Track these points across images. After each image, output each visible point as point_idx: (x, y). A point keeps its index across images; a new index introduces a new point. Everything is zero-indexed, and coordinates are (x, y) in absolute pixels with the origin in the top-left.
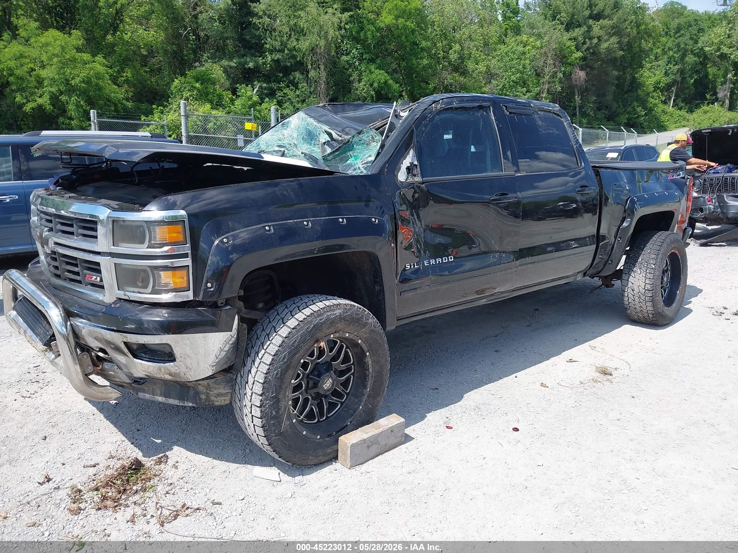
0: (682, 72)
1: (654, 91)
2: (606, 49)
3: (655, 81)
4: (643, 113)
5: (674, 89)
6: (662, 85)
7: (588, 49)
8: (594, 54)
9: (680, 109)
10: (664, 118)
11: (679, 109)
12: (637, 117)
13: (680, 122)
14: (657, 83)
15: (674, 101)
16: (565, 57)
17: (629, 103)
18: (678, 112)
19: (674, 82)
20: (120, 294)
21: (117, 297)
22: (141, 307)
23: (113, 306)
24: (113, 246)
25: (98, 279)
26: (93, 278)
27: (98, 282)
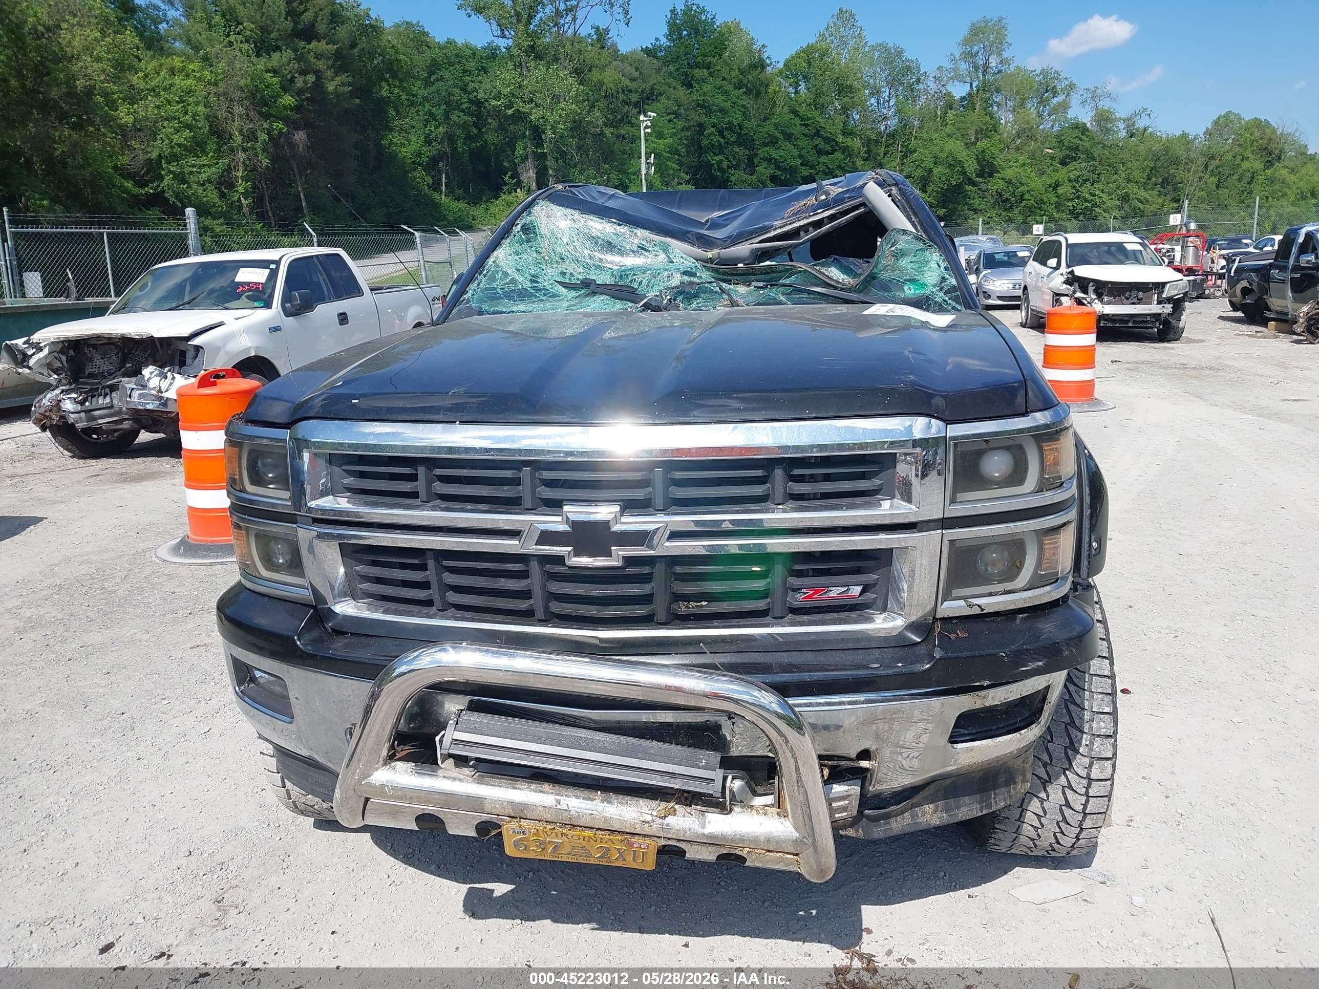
0: (450, 138)
1: (414, 169)
2: (332, 93)
3: (412, 151)
5: (443, 166)
6: (423, 158)
7: (301, 92)
8: (312, 100)
9: (458, 199)
11: (455, 199)
13: (463, 221)
14: (417, 156)
15: (447, 187)
16: (265, 104)
18: (456, 203)
19: (440, 156)
20: (954, 607)
21: (934, 618)
22: (1018, 621)
23: (953, 636)
24: (953, 501)
25: (857, 590)
26: (835, 592)
27: (853, 597)
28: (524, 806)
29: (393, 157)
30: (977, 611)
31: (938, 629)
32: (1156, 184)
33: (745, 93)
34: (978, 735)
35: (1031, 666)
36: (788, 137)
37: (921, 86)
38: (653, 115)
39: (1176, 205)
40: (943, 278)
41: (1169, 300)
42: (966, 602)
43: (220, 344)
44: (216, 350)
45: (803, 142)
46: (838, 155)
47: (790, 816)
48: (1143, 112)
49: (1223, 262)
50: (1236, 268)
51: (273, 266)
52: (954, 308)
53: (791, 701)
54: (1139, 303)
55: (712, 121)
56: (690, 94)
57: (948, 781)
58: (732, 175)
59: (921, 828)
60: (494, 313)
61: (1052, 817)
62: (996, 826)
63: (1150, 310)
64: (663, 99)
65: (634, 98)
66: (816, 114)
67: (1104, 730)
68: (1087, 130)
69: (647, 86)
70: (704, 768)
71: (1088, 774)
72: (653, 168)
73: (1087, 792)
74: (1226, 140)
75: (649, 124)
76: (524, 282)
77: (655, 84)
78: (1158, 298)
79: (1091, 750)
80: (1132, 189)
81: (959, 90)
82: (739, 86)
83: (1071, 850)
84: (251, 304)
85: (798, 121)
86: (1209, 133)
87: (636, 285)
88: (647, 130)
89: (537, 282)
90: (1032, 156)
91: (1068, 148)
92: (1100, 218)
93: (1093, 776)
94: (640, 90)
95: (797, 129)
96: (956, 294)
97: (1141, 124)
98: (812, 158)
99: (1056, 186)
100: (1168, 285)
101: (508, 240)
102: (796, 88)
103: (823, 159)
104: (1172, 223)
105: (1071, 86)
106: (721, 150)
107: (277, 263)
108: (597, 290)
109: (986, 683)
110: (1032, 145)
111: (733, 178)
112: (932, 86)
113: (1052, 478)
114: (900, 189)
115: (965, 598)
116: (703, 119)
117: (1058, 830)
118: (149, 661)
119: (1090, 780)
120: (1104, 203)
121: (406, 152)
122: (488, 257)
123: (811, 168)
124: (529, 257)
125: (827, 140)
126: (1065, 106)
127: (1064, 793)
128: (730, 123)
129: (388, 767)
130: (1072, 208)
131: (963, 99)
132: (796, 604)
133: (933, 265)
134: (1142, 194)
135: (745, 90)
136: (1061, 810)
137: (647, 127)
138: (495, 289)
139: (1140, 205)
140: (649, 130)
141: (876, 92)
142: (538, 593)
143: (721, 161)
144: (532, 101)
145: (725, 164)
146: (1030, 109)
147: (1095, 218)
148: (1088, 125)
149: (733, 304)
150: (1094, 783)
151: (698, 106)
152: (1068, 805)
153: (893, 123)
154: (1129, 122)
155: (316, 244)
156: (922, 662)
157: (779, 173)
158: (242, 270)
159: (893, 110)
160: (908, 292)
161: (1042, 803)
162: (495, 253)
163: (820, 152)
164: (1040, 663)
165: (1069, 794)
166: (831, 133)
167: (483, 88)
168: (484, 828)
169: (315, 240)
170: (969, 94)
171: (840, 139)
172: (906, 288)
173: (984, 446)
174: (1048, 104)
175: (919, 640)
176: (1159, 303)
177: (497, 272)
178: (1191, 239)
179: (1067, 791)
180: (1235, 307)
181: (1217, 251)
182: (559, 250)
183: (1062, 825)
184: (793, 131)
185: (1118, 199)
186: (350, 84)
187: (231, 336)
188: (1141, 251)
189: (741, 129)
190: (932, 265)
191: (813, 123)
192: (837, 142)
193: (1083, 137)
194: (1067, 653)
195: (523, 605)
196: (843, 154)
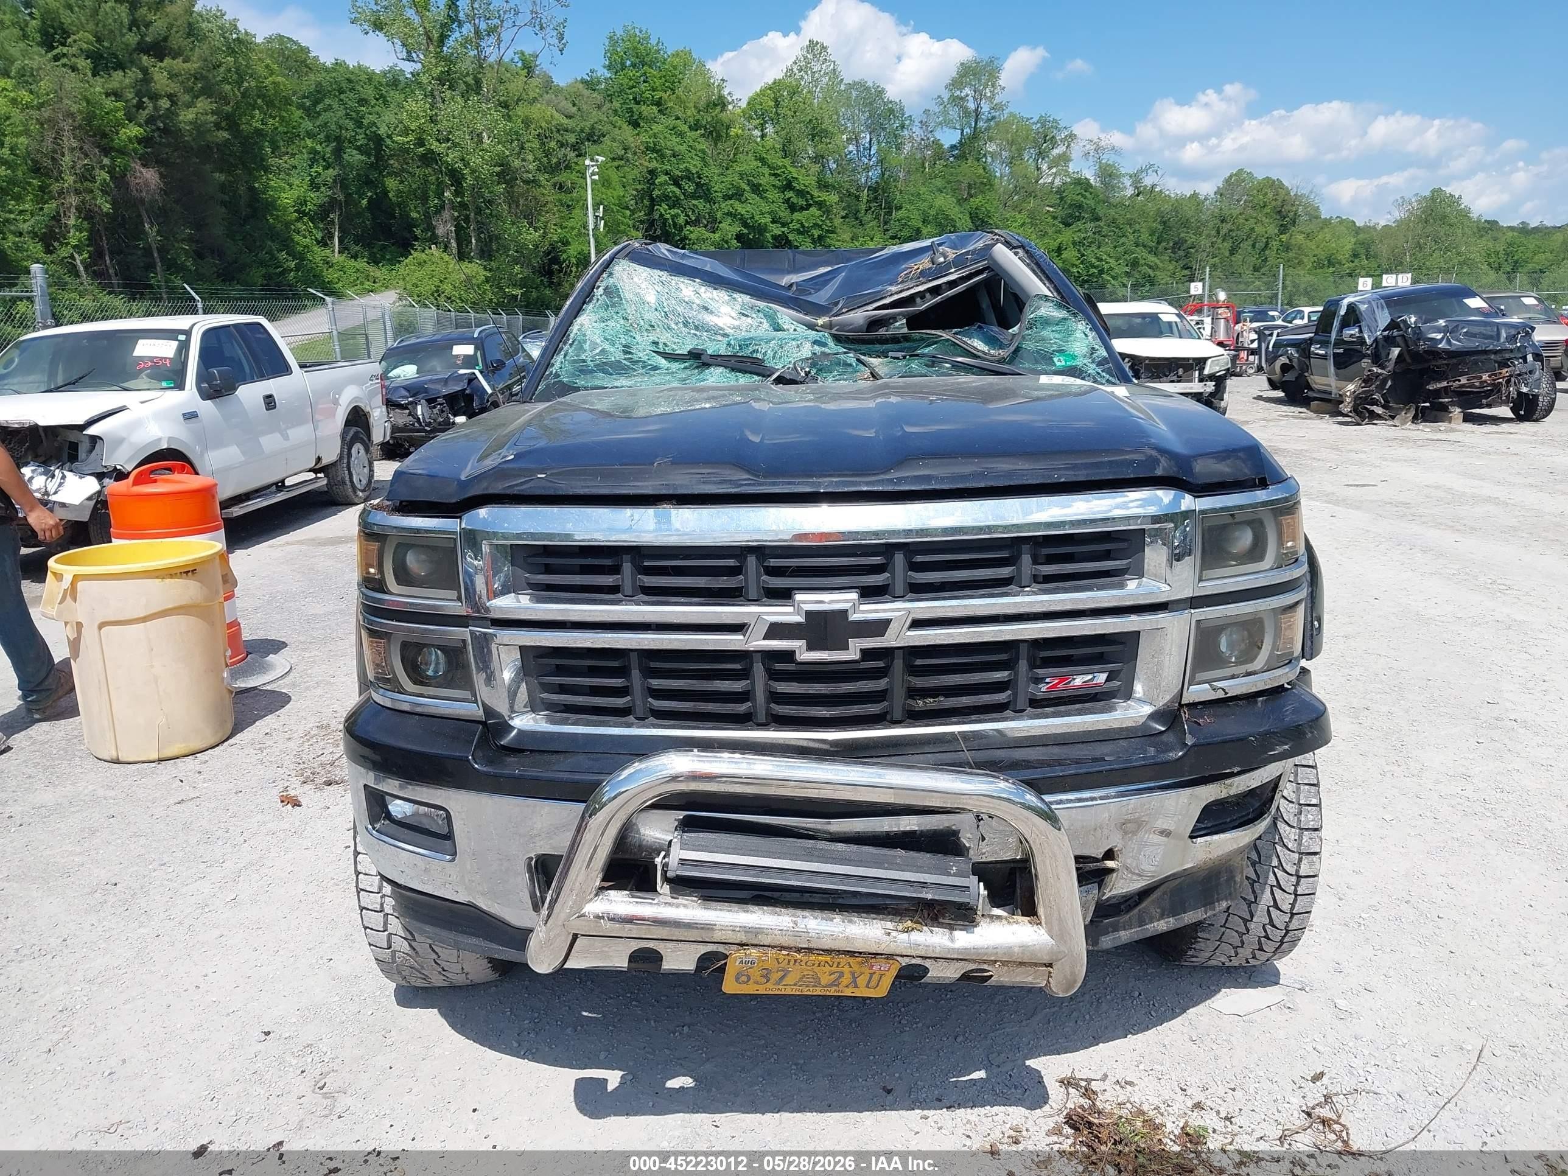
0: (341, 182)
1: (299, 220)
2: (191, 123)
3: (295, 197)
4: (293, 265)
5: (334, 216)
6: (310, 206)
7: (151, 120)
8: (166, 131)
9: (355, 257)
10: (330, 275)
11: (352, 257)
12: (283, 273)
13: (362, 283)
14: (301, 204)
15: (341, 242)
16: (104, 135)
17: (258, 244)
18: (352, 262)
19: (332, 204)
20: (1199, 692)
21: (1180, 703)
22: (1259, 704)
23: (1201, 721)
24: (1200, 580)
25: (1102, 678)
26: (1078, 681)
27: (1099, 686)
28: (757, 931)
29: (271, 206)
30: (1220, 695)
31: (1185, 715)
32: (1166, 249)
33: (703, 136)
34: (1213, 829)
35: (1279, 749)
36: (756, 189)
37: (906, 132)
38: (600, 159)
39: (1187, 272)
40: (1093, 348)
41: (1211, 377)
42: (1211, 685)
43: (124, 435)
44: (119, 442)
45: (773, 195)
46: (813, 210)
47: (1043, 923)
48: (1150, 168)
49: (1254, 336)
50: (1275, 343)
51: (182, 337)
52: (1108, 381)
53: (1048, 798)
54: (1179, 381)
55: (665, 167)
56: (638, 134)
57: (1177, 882)
58: (691, 232)
59: (1149, 935)
60: (592, 389)
61: (1259, 920)
62: (1199, 934)
63: (1191, 388)
64: (607, 140)
65: (572, 139)
66: (787, 162)
67: (1312, 823)
68: (1091, 186)
69: (587, 125)
70: (954, 875)
71: (1297, 871)
72: (602, 222)
73: (1296, 890)
74: (1238, 201)
75: (597, 170)
76: (616, 354)
77: (596, 123)
78: (1200, 375)
79: (1300, 845)
80: (1141, 253)
81: (949, 138)
82: (695, 127)
83: (1272, 956)
84: (157, 385)
85: (766, 171)
86: (1220, 193)
87: (760, 356)
88: (593, 177)
89: (630, 353)
90: (1032, 215)
91: (1071, 206)
92: (1109, 286)
93: (1302, 873)
94: (578, 129)
95: (765, 179)
96: (1108, 366)
97: (1148, 181)
98: (784, 213)
99: (1059, 250)
100: (1210, 360)
101: (591, 306)
102: (762, 130)
103: (797, 216)
104: (1193, 292)
105: (1072, 136)
106: (675, 203)
107: (188, 333)
108: (710, 361)
109: (1236, 770)
110: (1033, 203)
111: (692, 236)
112: (918, 132)
113: (1290, 553)
114: (1027, 252)
115: (1208, 682)
116: (654, 164)
117: (1263, 934)
118: (127, 821)
119: (1299, 877)
120: (1111, 269)
121: (287, 198)
122: (571, 324)
123: (783, 225)
124: (616, 324)
125: (801, 193)
126: (1065, 158)
127: (1272, 893)
128: (687, 170)
129: (601, 897)
130: (1077, 274)
131: (953, 147)
132: (1040, 695)
133: (1079, 335)
134: (1152, 259)
135: (703, 131)
136: (1269, 911)
137: (593, 174)
138: (584, 361)
139: (1150, 272)
140: (596, 177)
141: (855, 139)
142: (760, 695)
143: (677, 216)
144: (448, 140)
145: (681, 220)
146: (1028, 160)
147: (1103, 286)
148: (1092, 182)
149: (874, 376)
150: (1303, 880)
151: (647, 150)
152: (1276, 906)
153: (874, 174)
154: (1136, 178)
155: (200, 311)
156: (1172, 749)
157: (745, 231)
158: (141, 342)
159: (874, 159)
160: (1058, 364)
161: (1249, 906)
162: (579, 320)
163: (793, 208)
164: (1287, 747)
165: (1278, 893)
166: (805, 186)
167: (386, 121)
168: (705, 960)
169: (200, 305)
170: (960, 142)
171: (815, 193)
172: (1056, 360)
173: (1230, 520)
174: (1048, 157)
175: (1163, 729)
176: (1201, 380)
177: (585, 342)
178: (1220, 311)
179: (1276, 891)
180: (1273, 385)
181: (1248, 324)
182: (647, 316)
183: (1268, 927)
184: (761, 182)
185: (1127, 265)
186: (213, 113)
187: (137, 424)
188: (1176, 323)
189: (700, 178)
190: (1077, 335)
191: (784, 172)
192: (812, 196)
193: (1087, 194)
194: (1310, 735)
195: (742, 708)
196: (819, 209)
